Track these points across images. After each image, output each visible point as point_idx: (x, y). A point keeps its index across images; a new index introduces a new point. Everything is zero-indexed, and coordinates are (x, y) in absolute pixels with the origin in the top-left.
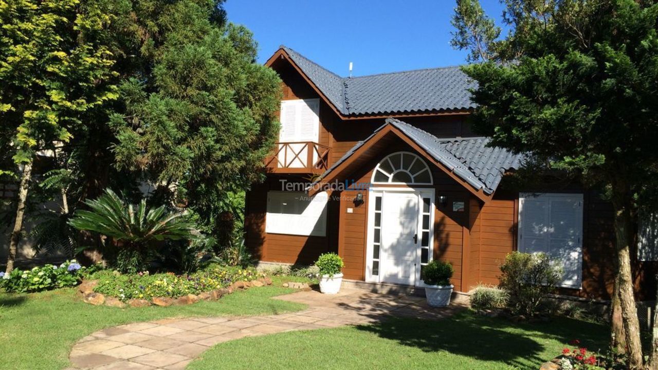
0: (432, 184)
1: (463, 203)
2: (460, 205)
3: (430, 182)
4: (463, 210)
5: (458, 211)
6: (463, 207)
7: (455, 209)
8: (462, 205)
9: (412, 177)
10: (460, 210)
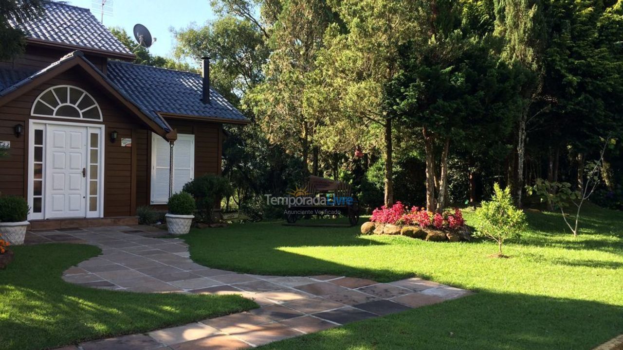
0: (101, 120)
1: (130, 139)
2: (128, 141)
3: (100, 119)
4: (130, 146)
5: (126, 147)
6: (130, 143)
7: (123, 145)
8: (129, 141)
9: (81, 112)
10: (128, 146)
